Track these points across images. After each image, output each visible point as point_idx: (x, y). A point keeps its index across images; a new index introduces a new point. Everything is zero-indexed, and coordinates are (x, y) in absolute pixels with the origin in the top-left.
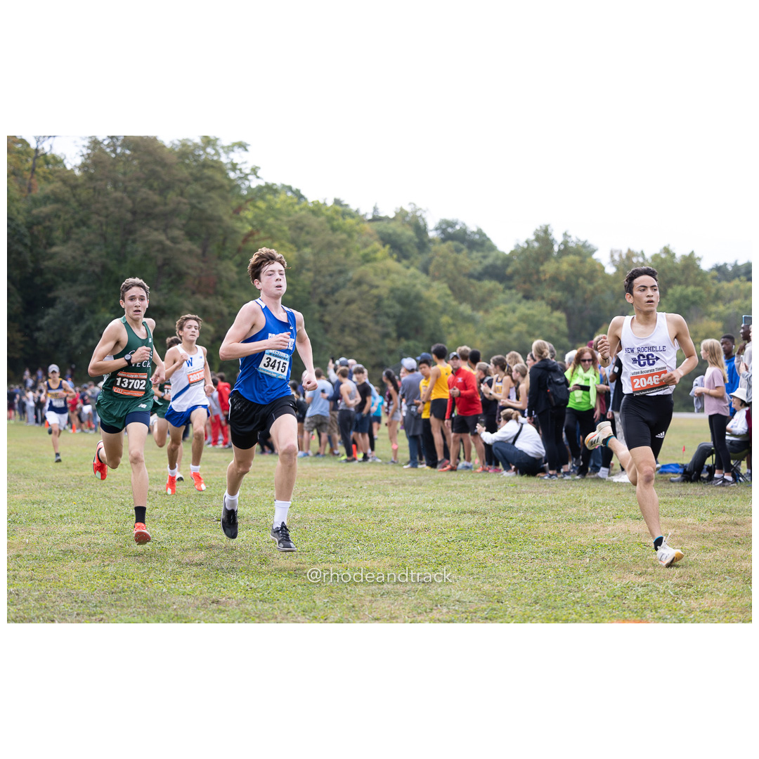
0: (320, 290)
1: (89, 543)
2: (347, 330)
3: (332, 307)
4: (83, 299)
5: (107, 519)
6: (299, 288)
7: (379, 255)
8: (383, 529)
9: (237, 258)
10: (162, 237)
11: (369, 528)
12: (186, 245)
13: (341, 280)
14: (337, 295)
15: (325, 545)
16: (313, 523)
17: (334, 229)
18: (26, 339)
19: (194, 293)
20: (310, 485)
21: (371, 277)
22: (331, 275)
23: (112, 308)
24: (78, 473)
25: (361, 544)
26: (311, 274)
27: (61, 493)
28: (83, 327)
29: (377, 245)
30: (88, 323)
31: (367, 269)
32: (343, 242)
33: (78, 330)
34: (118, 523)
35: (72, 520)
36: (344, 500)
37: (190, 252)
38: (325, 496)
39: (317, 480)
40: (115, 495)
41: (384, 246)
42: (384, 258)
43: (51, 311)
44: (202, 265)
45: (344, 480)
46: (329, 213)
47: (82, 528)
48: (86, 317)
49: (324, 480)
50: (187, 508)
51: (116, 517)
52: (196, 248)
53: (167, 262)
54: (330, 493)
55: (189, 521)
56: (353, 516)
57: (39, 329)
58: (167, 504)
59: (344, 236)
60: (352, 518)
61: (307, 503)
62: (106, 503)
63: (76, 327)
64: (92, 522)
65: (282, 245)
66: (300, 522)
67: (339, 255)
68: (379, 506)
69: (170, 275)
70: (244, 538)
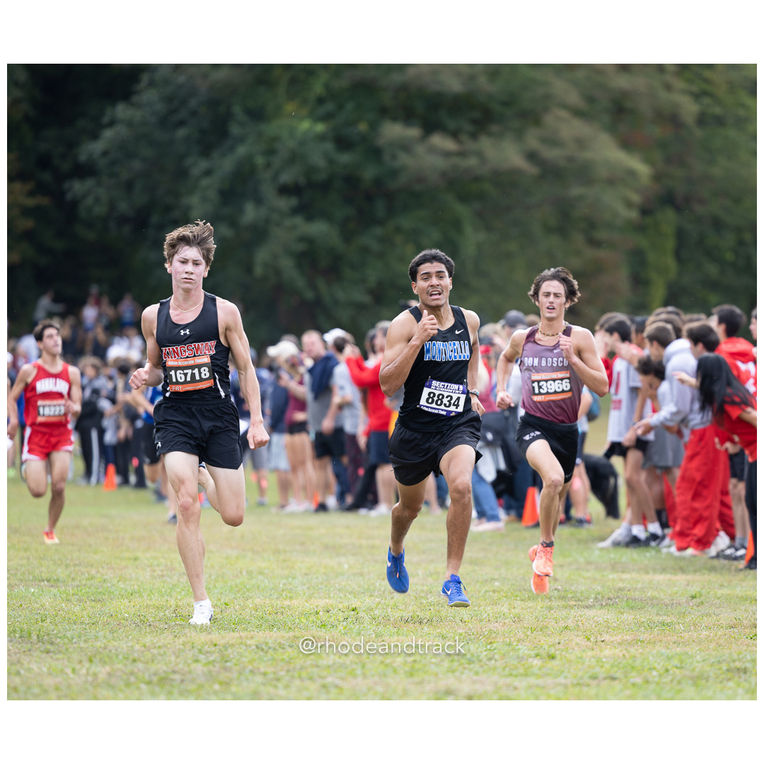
18: (43, 201)
23: (321, 101)
28: (226, 164)
33: (208, 173)
43: (121, 111)
48: (235, 130)
57: (85, 171)
63: (203, 164)
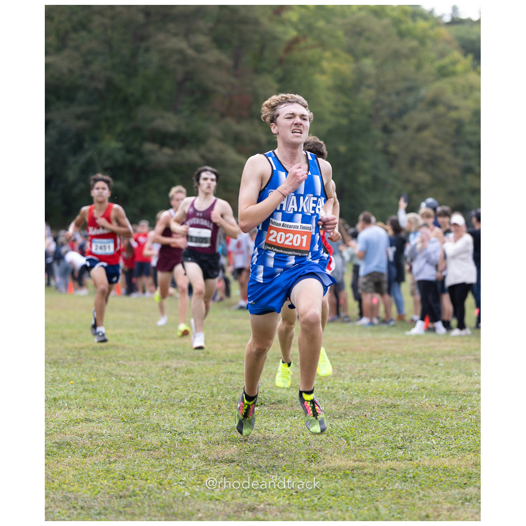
0: (384, 112)
1: (90, 434)
2: (419, 164)
3: (399, 134)
4: (82, 124)
5: (114, 402)
6: (357, 110)
7: (459, 68)
8: (464, 418)
9: (279, 71)
10: (183, 45)
11: (447, 417)
12: (214, 55)
13: (410, 99)
14: (406, 119)
15: (390, 438)
16: (376, 410)
17: (402, 35)
19: (223, 116)
20: (371, 361)
21: (449, 96)
22: (398, 93)
23: (120, 134)
24: (77, 344)
25: (437, 437)
26: (372, 92)
27: (55, 369)
29: (457, 55)
30: (89, 154)
31: (444, 86)
32: (413, 51)
33: (76, 162)
34: (127, 408)
35: (69, 405)
36: (415, 381)
37: (219, 64)
38: (390, 376)
39: (380, 354)
40: (123, 373)
41: (465, 55)
42: (466, 71)
44: (233, 80)
45: (415, 355)
46: (395, 14)
47: (82, 414)
49: (389, 355)
50: (215, 390)
51: (125, 400)
52: (226, 58)
53: (189, 76)
54: (397, 372)
55: (217, 406)
56: (425, 401)
58: (189, 384)
59: (414, 43)
60: (425, 404)
61: (367, 384)
62: (112, 383)
63: (73, 159)
64: (94, 407)
65: (335, 55)
66: (357, 408)
67: (408, 67)
68: (460, 388)
69: (192, 93)
70: (288, 428)
